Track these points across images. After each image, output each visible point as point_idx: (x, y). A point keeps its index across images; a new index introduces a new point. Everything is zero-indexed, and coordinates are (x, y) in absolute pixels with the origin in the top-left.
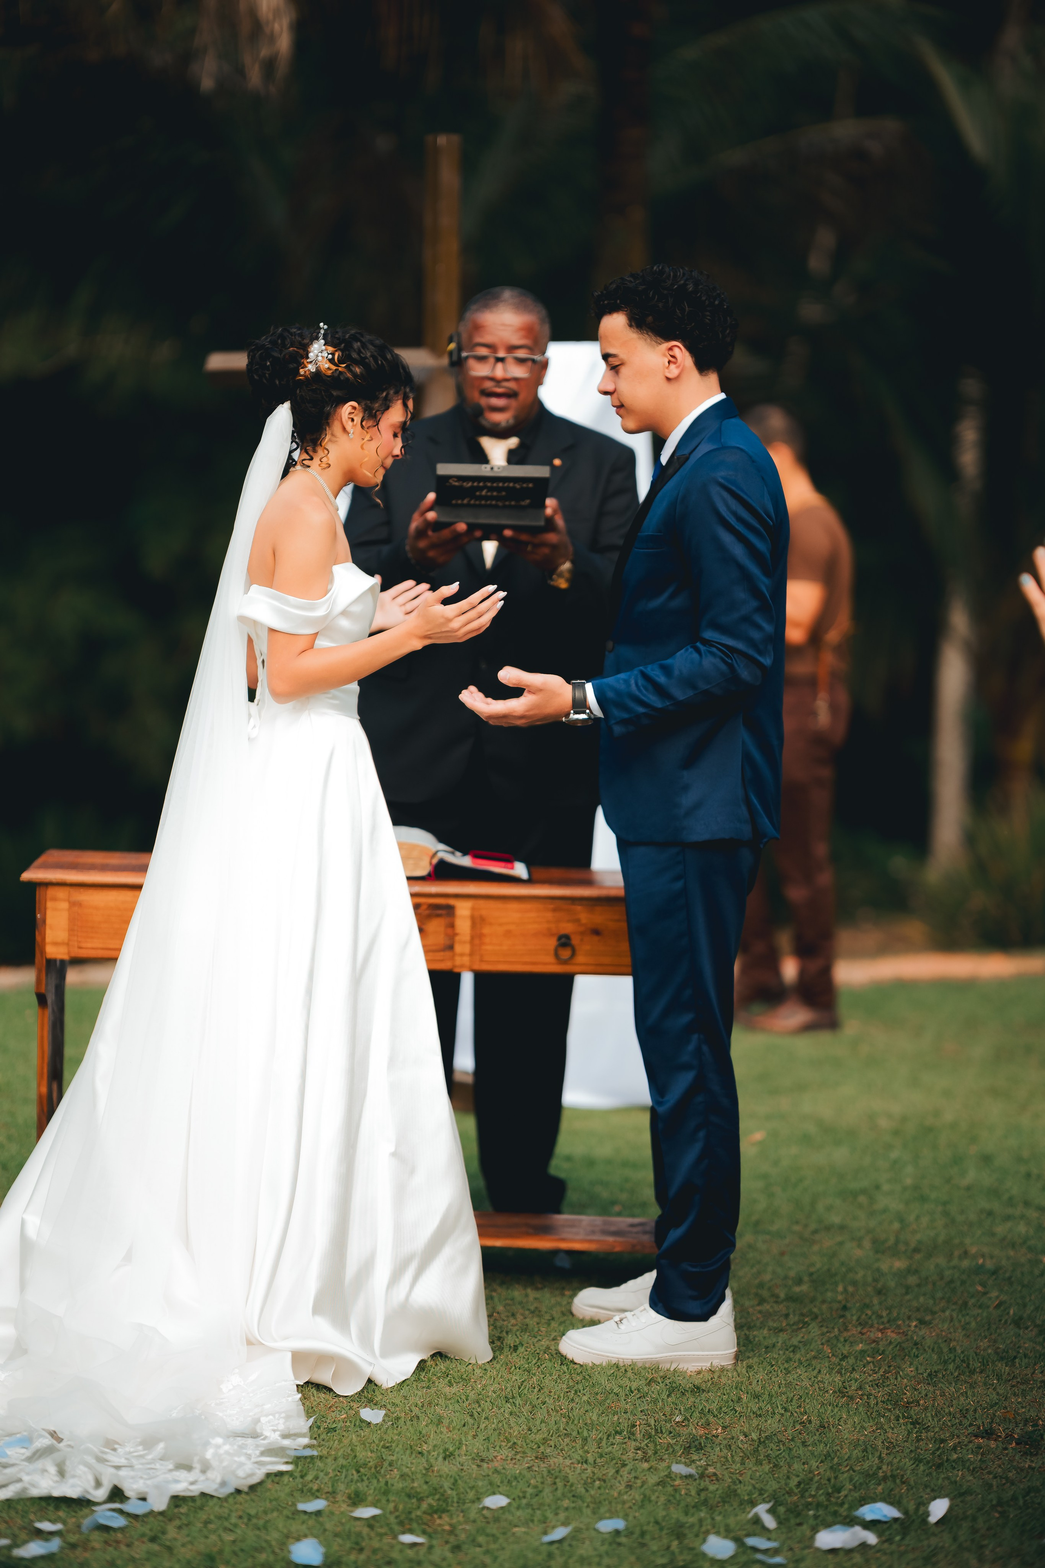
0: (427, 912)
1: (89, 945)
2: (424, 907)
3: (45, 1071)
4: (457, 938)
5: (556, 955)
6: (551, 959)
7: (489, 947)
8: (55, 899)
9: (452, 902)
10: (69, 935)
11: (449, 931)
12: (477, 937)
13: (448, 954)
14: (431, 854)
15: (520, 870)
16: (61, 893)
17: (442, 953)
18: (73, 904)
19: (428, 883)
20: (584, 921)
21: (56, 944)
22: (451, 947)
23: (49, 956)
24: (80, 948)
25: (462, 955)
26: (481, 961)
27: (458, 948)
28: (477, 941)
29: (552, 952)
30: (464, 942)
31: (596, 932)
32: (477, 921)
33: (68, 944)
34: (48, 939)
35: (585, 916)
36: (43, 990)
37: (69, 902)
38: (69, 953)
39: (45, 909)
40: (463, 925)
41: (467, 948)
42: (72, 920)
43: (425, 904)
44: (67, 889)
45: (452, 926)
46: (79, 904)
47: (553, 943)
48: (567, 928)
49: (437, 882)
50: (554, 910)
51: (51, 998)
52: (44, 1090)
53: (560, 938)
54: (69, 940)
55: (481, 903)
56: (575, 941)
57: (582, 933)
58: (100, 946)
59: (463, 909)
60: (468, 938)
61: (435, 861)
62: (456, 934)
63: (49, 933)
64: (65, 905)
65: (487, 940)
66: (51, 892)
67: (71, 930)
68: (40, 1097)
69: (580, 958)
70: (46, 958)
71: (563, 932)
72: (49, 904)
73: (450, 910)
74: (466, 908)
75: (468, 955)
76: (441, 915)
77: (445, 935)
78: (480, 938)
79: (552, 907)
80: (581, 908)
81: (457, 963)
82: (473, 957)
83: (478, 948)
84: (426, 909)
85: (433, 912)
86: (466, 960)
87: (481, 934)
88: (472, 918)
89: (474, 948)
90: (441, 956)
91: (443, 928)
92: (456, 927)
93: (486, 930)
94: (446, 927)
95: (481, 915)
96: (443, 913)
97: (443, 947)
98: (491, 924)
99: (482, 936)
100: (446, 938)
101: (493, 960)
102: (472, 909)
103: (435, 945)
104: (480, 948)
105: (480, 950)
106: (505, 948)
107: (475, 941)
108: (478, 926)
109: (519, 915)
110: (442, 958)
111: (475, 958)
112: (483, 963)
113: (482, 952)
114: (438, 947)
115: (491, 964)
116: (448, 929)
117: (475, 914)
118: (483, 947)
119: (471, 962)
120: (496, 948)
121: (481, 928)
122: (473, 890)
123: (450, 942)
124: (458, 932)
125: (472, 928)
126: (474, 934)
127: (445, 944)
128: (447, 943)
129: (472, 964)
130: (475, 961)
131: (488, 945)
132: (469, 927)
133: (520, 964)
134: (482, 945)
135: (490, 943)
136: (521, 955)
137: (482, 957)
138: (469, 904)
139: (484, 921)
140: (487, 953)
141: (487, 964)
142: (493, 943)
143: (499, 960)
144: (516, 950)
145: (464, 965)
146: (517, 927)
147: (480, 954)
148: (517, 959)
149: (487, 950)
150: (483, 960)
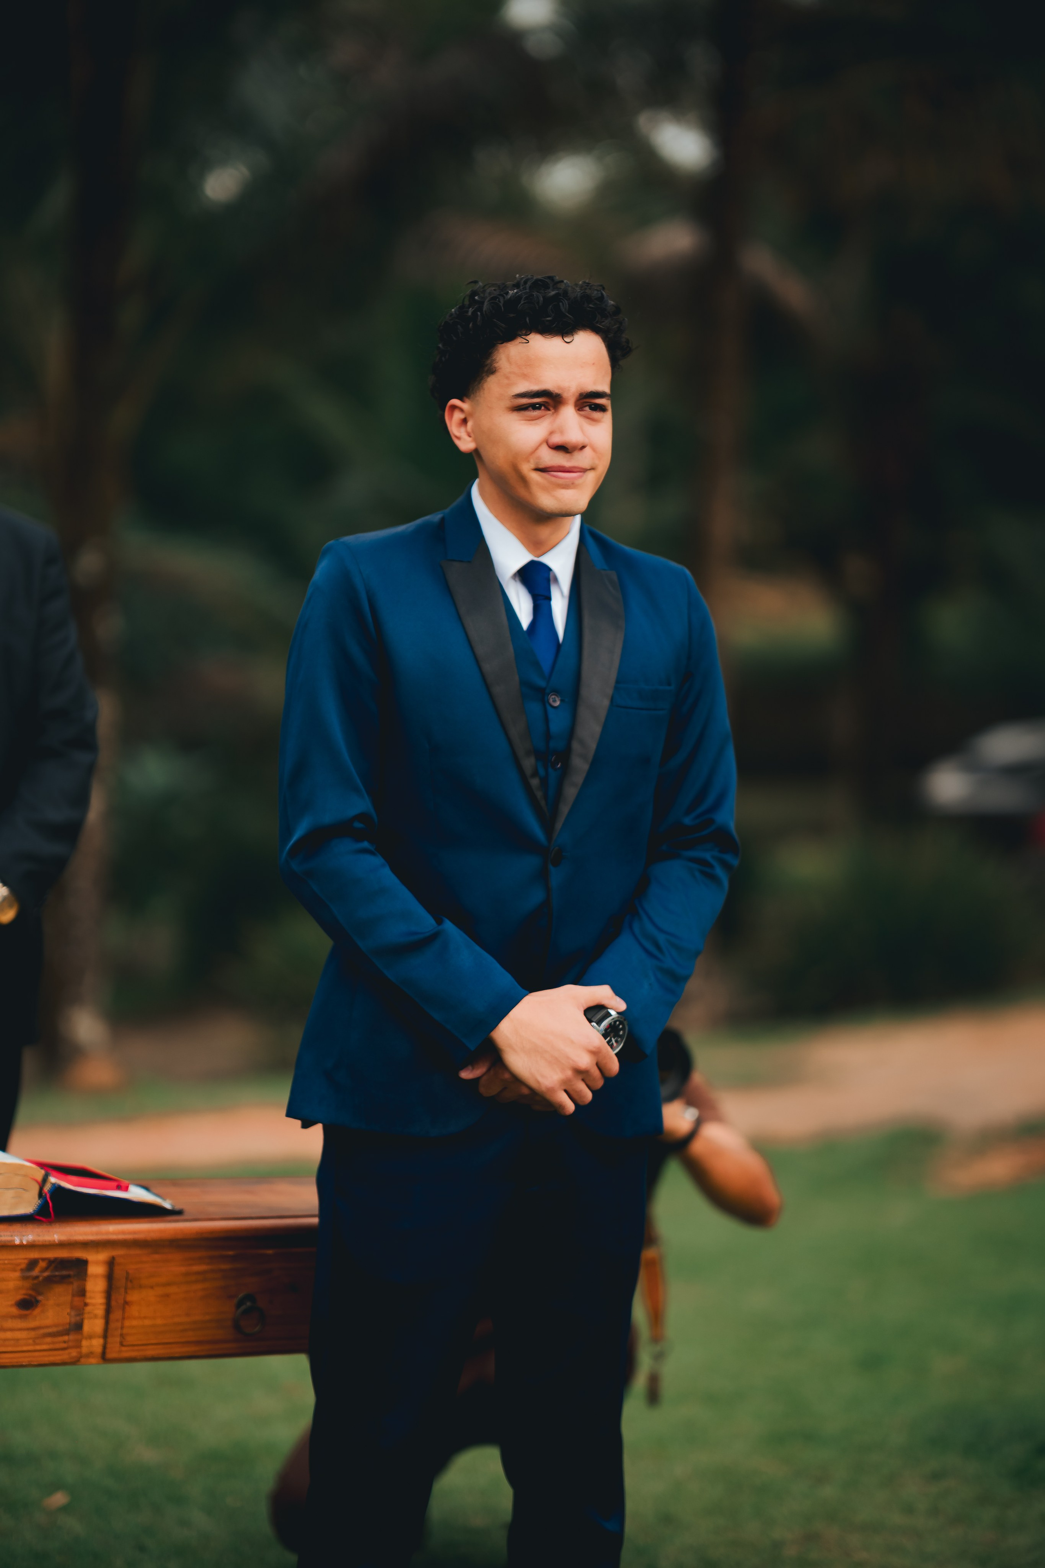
0: (46, 1274)
2: (42, 1264)
4: (87, 1311)
5: (237, 1326)
6: (225, 1333)
7: (135, 1323)
9: (82, 1254)
11: (77, 1301)
12: (115, 1307)
13: (72, 1337)
17: (66, 1338)
19: (39, 1225)
20: (275, 1273)
22: (78, 1327)
26: (122, 1344)
27: (86, 1328)
28: (118, 1315)
29: (228, 1323)
30: (96, 1316)
31: (292, 1288)
32: (117, 1283)
35: (277, 1266)
40: (96, 1290)
41: (99, 1326)
43: (43, 1259)
45: (82, 1293)
47: (232, 1308)
48: (252, 1284)
50: (235, 1258)
53: (240, 1303)
55: (117, 1252)
56: (263, 1303)
57: (273, 1291)
60: (101, 1309)
61: (45, 1191)
62: (86, 1305)
65: (134, 1310)
69: (269, 1330)
71: (246, 1292)
73: (81, 1267)
74: (97, 1263)
75: (99, 1337)
76: (69, 1276)
77: (72, 1307)
78: (124, 1309)
79: (231, 1253)
80: (270, 1252)
81: (84, 1350)
82: (110, 1340)
83: (119, 1324)
84: (46, 1269)
85: (57, 1273)
86: (96, 1344)
87: (126, 1303)
88: (110, 1277)
89: (112, 1325)
90: (65, 1342)
91: (69, 1298)
92: (88, 1295)
93: (133, 1296)
94: (73, 1296)
95: (127, 1273)
96: (71, 1273)
97: (68, 1327)
98: (141, 1287)
99: (126, 1306)
100: (73, 1313)
101: (139, 1343)
102: (111, 1264)
103: (56, 1326)
104: (122, 1324)
105: (122, 1328)
106: (159, 1321)
107: (116, 1315)
108: (122, 1291)
109: (183, 1269)
110: (65, 1345)
111: (114, 1341)
112: (124, 1349)
113: (125, 1331)
114: (60, 1328)
115: (136, 1348)
116: (76, 1299)
117: (118, 1272)
118: (127, 1323)
119: (105, 1347)
120: (147, 1322)
121: (126, 1292)
122: (114, 1233)
123: (78, 1318)
124: (88, 1301)
125: (109, 1294)
126: (113, 1303)
127: (70, 1324)
128: (73, 1320)
129: (108, 1351)
130: (113, 1345)
131: (135, 1319)
132: (103, 1292)
133: (179, 1345)
134: (126, 1320)
135: (138, 1315)
136: (183, 1331)
137: (124, 1338)
138: (102, 1256)
139: (131, 1281)
140: (134, 1331)
141: (132, 1348)
142: (142, 1316)
143: (149, 1342)
144: (176, 1323)
145: (92, 1353)
146: (179, 1287)
147: (122, 1335)
148: (176, 1338)
149: (133, 1327)
150: (125, 1344)
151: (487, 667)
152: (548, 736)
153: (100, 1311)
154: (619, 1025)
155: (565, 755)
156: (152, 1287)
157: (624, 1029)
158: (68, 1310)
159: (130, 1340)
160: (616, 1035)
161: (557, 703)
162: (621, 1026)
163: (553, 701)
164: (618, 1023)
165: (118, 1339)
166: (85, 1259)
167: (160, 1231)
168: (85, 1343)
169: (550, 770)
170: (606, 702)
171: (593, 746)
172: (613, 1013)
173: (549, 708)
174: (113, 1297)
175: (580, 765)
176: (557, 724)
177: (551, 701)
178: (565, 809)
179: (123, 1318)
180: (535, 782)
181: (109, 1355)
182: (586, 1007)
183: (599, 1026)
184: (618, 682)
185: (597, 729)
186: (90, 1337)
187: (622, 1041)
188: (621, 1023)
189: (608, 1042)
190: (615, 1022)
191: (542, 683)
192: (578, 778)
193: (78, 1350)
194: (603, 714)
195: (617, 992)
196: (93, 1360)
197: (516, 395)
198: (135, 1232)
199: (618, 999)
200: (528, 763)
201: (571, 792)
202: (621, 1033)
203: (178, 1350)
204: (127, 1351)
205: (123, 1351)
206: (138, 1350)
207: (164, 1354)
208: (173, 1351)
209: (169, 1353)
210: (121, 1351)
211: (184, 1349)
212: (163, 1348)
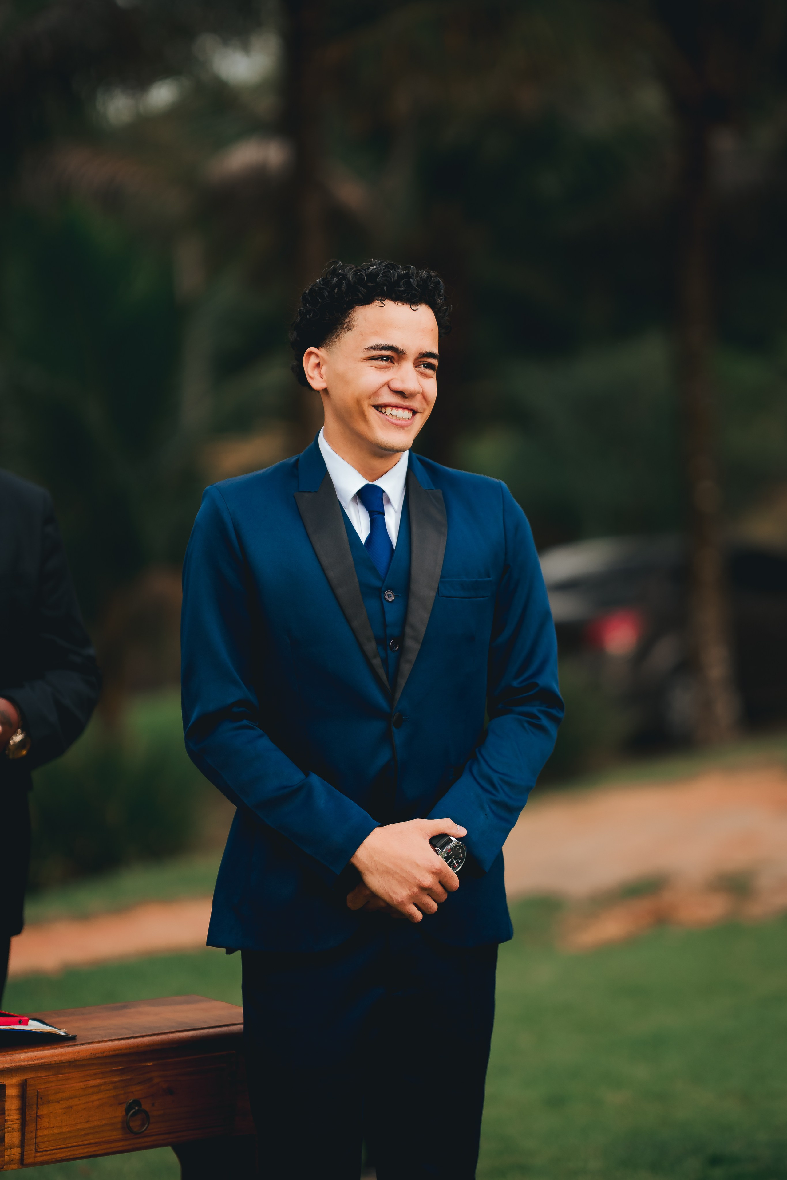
4: (7, 1126)
5: (127, 1128)
6: (119, 1134)
7: (46, 1132)
9: (2, 1080)
11: (1, 1118)
12: (28, 1121)
20: (156, 1080)
22: (2, 1140)
26: (36, 1151)
27: (7, 1140)
28: (27, 1127)
29: (120, 1126)
30: (14, 1130)
31: (169, 1091)
32: (33, 1101)
35: (156, 1075)
40: (12, 1108)
41: (16, 1138)
45: (3, 1111)
47: (121, 1112)
48: (137, 1092)
50: (122, 1071)
53: (128, 1108)
55: (31, 1076)
56: (146, 1106)
57: (154, 1095)
59: (10, 1088)
60: (17, 1124)
62: (5, 1121)
65: (44, 1122)
69: (153, 1128)
71: (132, 1098)
73: (2, 1090)
74: (12, 1086)
75: (18, 1147)
78: (37, 1122)
79: (120, 1068)
80: (152, 1064)
81: (6, 1159)
82: (26, 1148)
83: (33, 1135)
86: (16, 1152)
87: (37, 1116)
88: (23, 1096)
89: (28, 1136)
92: (7, 1112)
93: (44, 1111)
95: (38, 1091)
98: (49, 1102)
99: (39, 1119)
101: (51, 1148)
102: (23, 1086)
104: (36, 1134)
105: (36, 1138)
106: (65, 1129)
107: (31, 1127)
108: (35, 1107)
109: (82, 1085)
111: (30, 1149)
112: (38, 1154)
113: (38, 1140)
115: (48, 1153)
117: (30, 1092)
118: (40, 1133)
119: (22, 1155)
120: (56, 1131)
121: (37, 1108)
122: (23, 1060)
123: (1, 1132)
124: (7, 1118)
125: (23, 1111)
126: (28, 1118)
129: (25, 1157)
130: (29, 1152)
131: (46, 1129)
132: (18, 1109)
133: (82, 1147)
134: (39, 1131)
135: (48, 1126)
136: (84, 1135)
137: (38, 1146)
138: (16, 1080)
139: (41, 1099)
140: (46, 1139)
141: (44, 1153)
142: (52, 1126)
143: (58, 1147)
144: (78, 1129)
145: (12, 1160)
146: (79, 1100)
147: (36, 1143)
148: (78, 1142)
149: (45, 1136)
150: (39, 1150)
151: (331, 574)
152: (385, 625)
153: (16, 1126)
154: (459, 849)
155: (400, 639)
156: (58, 1102)
157: (463, 852)
159: (43, 1147)
160: (457, 857)
161: (392, 598)
162: (461, 850)
163: (389, 597)
164: (458, 848)
165: (32, 1147)
166: (3, 1083)
167: (61, 1055)
168: (6, 1152)
169: (389, 651)
170: (433, 594)
171: (423, 629)
172: (453, 839)
173: (384, 602)
174: (27, 1113)
175: (413, 646)
176: (392, 615)
177: (387, 597)
178: (402, 682)
179: (37, 1130)
180: (377, 662)
181: (27, 1161)
182: (431, 836)
183: (442, 851)
184: (442, 577)
185: (425, 616)
186: (10, 1148)
187: (462, 862)
188: (460, 847)
189: (449, 865)
190: (456, 847)
191: (377, 583)
192: (412, 657)
193: (3, 1159)
194: (430, 604)
195: (457, 822)
196: (14, 1166)
197: (367, 348)
198: (41, 1058)
199: (459, 827)
200: (371, 647)
201: (406, 668)
202: (461, 855)
203: (81, 1151)
204: (40, 1156)
205: (37, 1157)
206: (49, 1155)
207: (70, 1156)
208: (78, 1152)
209: (74, 1155)
210: (35, 1157)
211: (86, 1150)
212: (70, 1151)
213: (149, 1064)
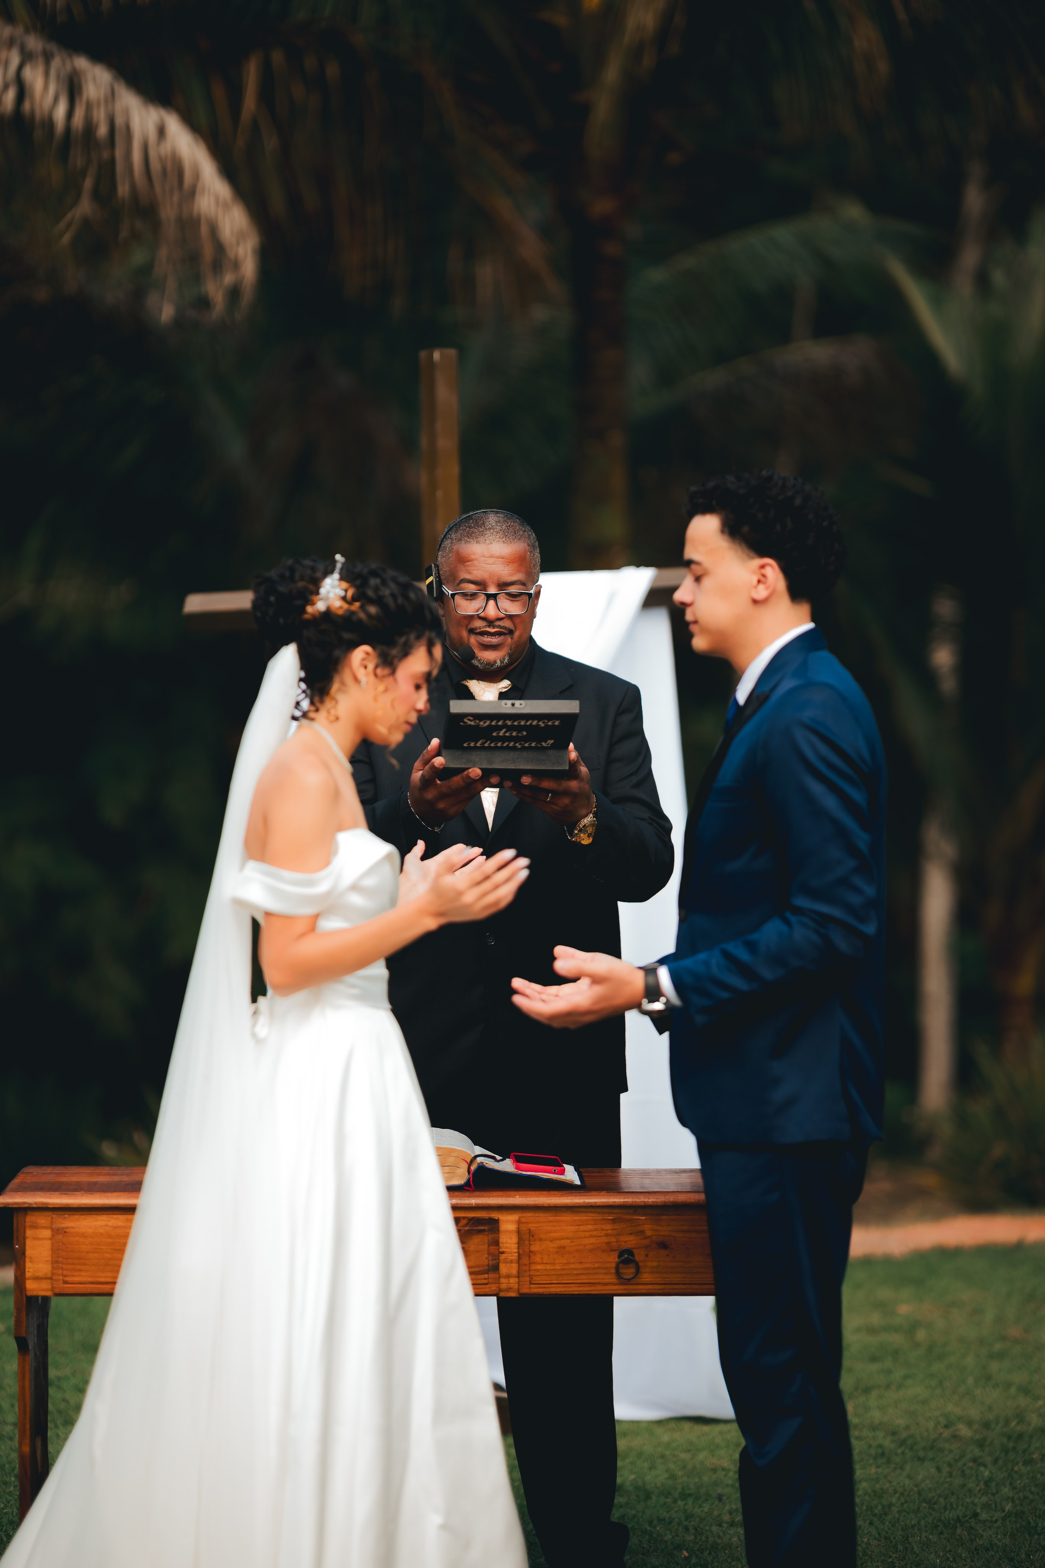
0: (466, 1228)
1: (76, 1279)
2: (467, 1222)
3: (28, 1426)
4: (502, 1257)
5: (618, 1273)
6: (611, 1278)
7: (539, 1267)
8: (35, 1227)
9: (495, 1215)
10: (53, 1268)
11: (493, 1249)
12: (524, 1255)
13: (491, 1275)
14: (469, 1161)
15: (571, 1174)
16: (42, 1220)
17: (486, 1276)
18: (56, 1232)
19: (468, 1194)
20: (649, 1233)
21: (37, 1278)
22: (495, 1268)
23: (29, 1293)
24: (65, 1282)
25: (508, 1276)
26: (531, 1283)
27: (504, 1269)
28: (525, 1260)
29: (613, 1271)
30: (511, 1262)
31: (663, 1245)
32: (524, 1237)
33: (51, 1279)
34: (28, 1275)
35: (649, 1229)
36: (24, 1335)
37: (53, 1230)
38: (52, 1289)
39: (25, 1238)
40: (509, 1242)
41: (514, 1269)
42: (56, 1251)
43: (464, 1218)
44: (48, 1213)
45: (497, 1243)
46: (64, 1232)
47: (613, 1259)
48: (630, 1241)
49: (478, 1193)
50: (614, 1221)
51: (32, 1342)
52: (27, 1449)
53: (621, 1255)
54: (53, 1274)
55: (529, 1215)
56: (639, 1256)
57: (646, 1247)
58: (90, 1279)
59: (508, 1223)
60: (515, 1257)
61: (473, 1167)
62: (501, 1252)
63: (28, 1265)
64: (47, 1233)
65: (537, 1259)
66: (30, 1219)
67: (55, 1262)
68: (22, 1457)
69: (646, 1277)
70: (26, 1295)
71: (625, 1247)
72: (29, 1233)
73: (494, 1224)
74: (511, 1222)
75: (515, 1277)
76: (484, 1230)
77: (489, 1254)
78: (529, 1257)
79: (611, 1218)
80: (644, 1218)
81: (503, 1286)
82: (522, 1279)
83: (527, 1268)
84: (466, 1225)
85: (475, 1228)
86: (513, 1282)
87: (530, 1251)
88: (518, 1233)
89: (524, 1268)
90: (485, 1279)
91: (486, 1246)
92: (501, 1245)
93: (537, 1248)
94: (489, 1246)
95: (530, 1230)
96: (486, 1228)
97: (487, 1268)
98: (540, 1241)
99: (531, 1254)
100: (490, 1258)
101: (545, 1282)
102: (520, 1223)
103: (477, 1266)
104: (530, 1268)
105: (530, 1271)
106: (558, 1267)
108: (527, 1242)
109: (573, 1228)
110: (486, 1281)
111: (525, 1280)
112: (533, 1286)
113: (532, 1273)
114: (481, 1269)
115: (542, 1286)
116: (492, 1248)
117: (527, 1230)
118: (533, 1267)
119: (520, 1284)
120: (548, 1267)
121: (530, 1244)
123: (494, 1262)
124: (503, 1249)
125: (520, 1245)
126: (523, 1252)
127: (488, 1265)
128: (491, 1263)
129: (520, 1287)
130: (523, 1283)
131: (539, 1264)
132: (516, 1243)
133: (577, 1285)
134: (532, 1265)
135: (541, 1262)
136: (577, 1274)
137: (532, 1278)
138: (515, 1217)
139: (533, 1236)
140: (538, 1273)
141: (539, 1286)
142: (545, 1262)
143: (552, 1282)
144: (571, 1269)
145: (510, 1288)
146: (572, 1242)
147: (530, 1276)
148: (572, 1280)
149: (538, 1270)
150: (533, 1282)
156: (547, 1241)
158: (486, 1256)
159: (537, 1279)
165: (528, 1279)
166: (497, 1218)
168: (503, 1280)
179: (530, 1263)
193: (497, 1285)
203: (576, 1289)
204: (535, 1288)
205: (532, 1288)
206: (544, 1288)
207: (565, 1291)
208: (572, 1290)
209: (568, 1291)
210: (530, 1288)
211: (581, 1289)
212: (564, 1287)
213: (642, 1218)
